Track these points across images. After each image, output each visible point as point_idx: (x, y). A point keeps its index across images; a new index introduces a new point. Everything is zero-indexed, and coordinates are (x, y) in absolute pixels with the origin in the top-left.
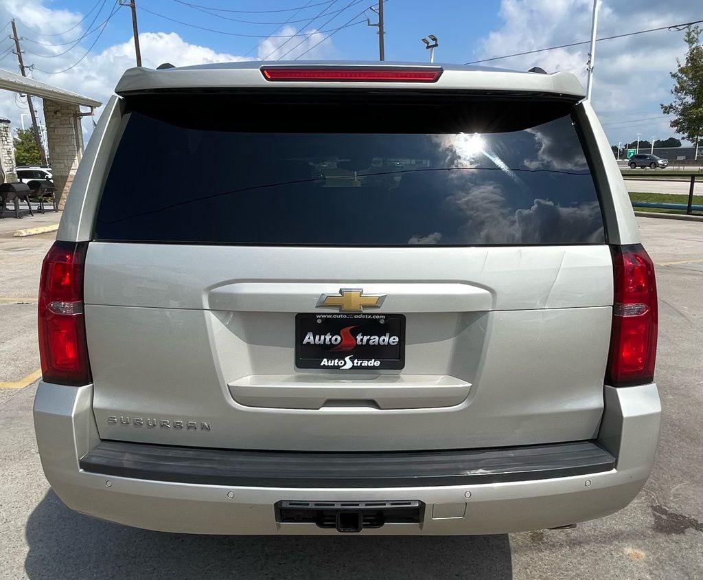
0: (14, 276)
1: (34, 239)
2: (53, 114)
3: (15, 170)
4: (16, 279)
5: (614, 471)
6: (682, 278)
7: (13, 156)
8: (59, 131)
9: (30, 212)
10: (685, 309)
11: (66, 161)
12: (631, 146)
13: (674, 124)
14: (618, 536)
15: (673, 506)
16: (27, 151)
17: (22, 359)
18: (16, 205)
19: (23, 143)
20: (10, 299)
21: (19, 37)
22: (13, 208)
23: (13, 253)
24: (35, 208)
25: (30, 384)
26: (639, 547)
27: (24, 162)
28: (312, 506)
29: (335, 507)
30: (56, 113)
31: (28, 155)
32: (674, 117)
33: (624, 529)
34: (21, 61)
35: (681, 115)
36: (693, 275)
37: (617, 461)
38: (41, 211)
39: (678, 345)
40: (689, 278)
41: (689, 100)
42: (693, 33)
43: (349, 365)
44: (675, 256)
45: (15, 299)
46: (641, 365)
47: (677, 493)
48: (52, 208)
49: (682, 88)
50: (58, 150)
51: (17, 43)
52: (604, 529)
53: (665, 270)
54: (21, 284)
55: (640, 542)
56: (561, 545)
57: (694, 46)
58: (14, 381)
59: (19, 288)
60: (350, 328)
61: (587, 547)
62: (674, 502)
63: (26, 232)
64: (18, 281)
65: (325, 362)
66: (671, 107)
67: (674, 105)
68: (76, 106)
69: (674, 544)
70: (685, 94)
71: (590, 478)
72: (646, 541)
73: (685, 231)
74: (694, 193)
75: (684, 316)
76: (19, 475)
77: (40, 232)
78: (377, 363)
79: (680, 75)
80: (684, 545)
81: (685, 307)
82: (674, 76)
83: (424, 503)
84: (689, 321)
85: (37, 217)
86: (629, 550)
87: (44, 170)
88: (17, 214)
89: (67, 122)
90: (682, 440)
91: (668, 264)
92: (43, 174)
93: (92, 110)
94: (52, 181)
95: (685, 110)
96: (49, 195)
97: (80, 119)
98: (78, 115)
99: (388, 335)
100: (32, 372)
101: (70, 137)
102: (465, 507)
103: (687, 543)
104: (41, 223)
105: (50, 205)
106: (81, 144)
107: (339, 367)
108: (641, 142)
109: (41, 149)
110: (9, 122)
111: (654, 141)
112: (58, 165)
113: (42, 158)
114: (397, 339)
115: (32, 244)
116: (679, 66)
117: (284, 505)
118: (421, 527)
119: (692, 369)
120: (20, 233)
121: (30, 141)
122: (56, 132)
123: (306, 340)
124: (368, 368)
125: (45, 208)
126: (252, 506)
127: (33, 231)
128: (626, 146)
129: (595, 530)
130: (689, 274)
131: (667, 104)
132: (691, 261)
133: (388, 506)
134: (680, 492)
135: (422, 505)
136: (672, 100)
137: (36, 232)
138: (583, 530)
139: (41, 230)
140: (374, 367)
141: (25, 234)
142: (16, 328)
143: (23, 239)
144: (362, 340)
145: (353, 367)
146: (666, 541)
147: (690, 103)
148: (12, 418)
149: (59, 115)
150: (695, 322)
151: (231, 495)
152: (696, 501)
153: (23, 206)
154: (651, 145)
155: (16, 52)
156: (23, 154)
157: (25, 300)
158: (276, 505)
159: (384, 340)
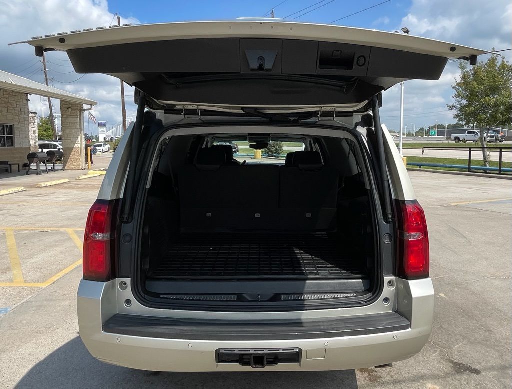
0: (38, 213)
1: (49, 189)
2: (66, 109)
3: (37, 143)
4: (38, 215)
5: (410, 330)
6: (465, 213)
7: (37, 135)
8: (70, 120)
9: (47, 171)
10: (467, 234)
11: (72, 139)
12: (432, 128)
13: (457, 116)
14: (423, 377)
15: (457, 359)
16: (45, 131)
17: (45, 268)
18: (38, 167)
19: (43, 126)
20: (35, 229)
21: (46, 62)
22: (36, 168)
23: (36, 199)
24: (50, 168)
25: (51, 285)
26: (436, 384)
27: (42, 138)
28: (237, 352)
29: (251, 352)
30: (68, 109)
31: (45, 133)
32: (455, 112)
33: (426, 372)
34: (46, 76)
35: (460, 111)
36: (472, 211)
37: (411, 324)
38: (53, 170)
39: (462, 257)
40: (470, 213)
41: (465, 102)
42: (463, 63)
44: (461, 199)
45: (38, 229)
46: (422, 267)
47: (460, 350)
48: (61, 168)
49: (459, 96)
50: (68, 131)
51: (44, 65)
52: (415, 373)
53: (454, 209)
54: (42, 219)
55: (437, 381)
56: (388, 383)
57: (464, 71)
58: (41, 283)
59: (42, 221)
61: (404, 384)
62: (457, 356)
63: (44, 184)
64: (40, 217)
66: (453, 106)
67: (455, 105)
68: (82, 105)
69: (457, 381)
70: (462, 99)
71: (396, 334)
72: (440, 380)
73: (468, 183)
74: (472, 158)
75: (465, 238)
76: (47, 343)
77: (53, 184)
79: (457, 87)
80: (463, 382)
81: (467, 232)
82: (454, 88)
83: (302, 350)
84: (470, 242)
85: (51, 174)
86: (429, 386)
87: (57, 144)
88: (38, 172)
89: (75, 114)
90: (463, 317)
91: (457, 204)
92: (55, 147)
93: (91, 107)
94: (62, 151)
95: (462, 108)
96: (60, 160)
97: (83, 113)
98: (82, 110)
100: (52, 277)
101: (76, 124)
102: (326, 351)
103: (465, 381)
104: (54, 179)
105: (60, 166)
106: (83, 128)
108: (439, 126)
109: (54, 129)
110: (36, 113)
111: (447, 125)
112: (67, 141)
113: (54, 135)
115: (48, 192)
116: (457, 82)
117: (221, 352)
118: (300, 365)
119: (471, 272)
120: (40, 185)
121: (48, 124)
122: (67, 121)
125: (57, 168)
126: (202, 352)
127: (49, 184)
128: (429, 128)
129: (409, 374)
130: (470, 211)
131: (451, 105)
132: (470, 203)
133: (281, 351)
134: (461, 349)
135: (301, 350)
136: (453, 101)
137: (51, 185)
138: (402, 374)
139: (54, 183)
141: (43, 186)
142: (41, 248)
143: (43, 189)
146: (453, 380)
147: (465, 104)
148: (41, 306)
149: (70, 110)
150: (473, 242)
151: (190, 345)
152: (471, 355)
153: (43, 167)
154: (445, 127)
155: (44, 70)
156: (43, 133)
157: (46, 230)
158: (216, 351)
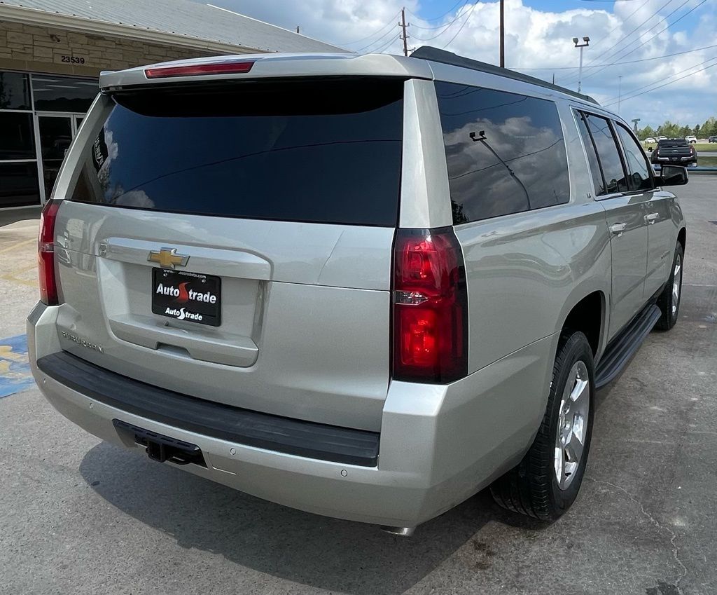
5: (376, 469)
21: (406, 24)
34: (405, 46)
37: (378, 458)
43: (182, 317)
51: (404, 29)
60: (184, 284)
65: (168, 311)
71: (348, 468)
78: (200, 318)
83: (201, 450)
99: (209, 293)
107: (176, 317)
114: (215, 299)
123: (158, 290)
124: (194, 320)
133: (175, 444)
140: (197, 321)
144: (192, 295)
145: (185, 319)
155: (402, 37)
158: (113, 421)
159: (206, 298)
